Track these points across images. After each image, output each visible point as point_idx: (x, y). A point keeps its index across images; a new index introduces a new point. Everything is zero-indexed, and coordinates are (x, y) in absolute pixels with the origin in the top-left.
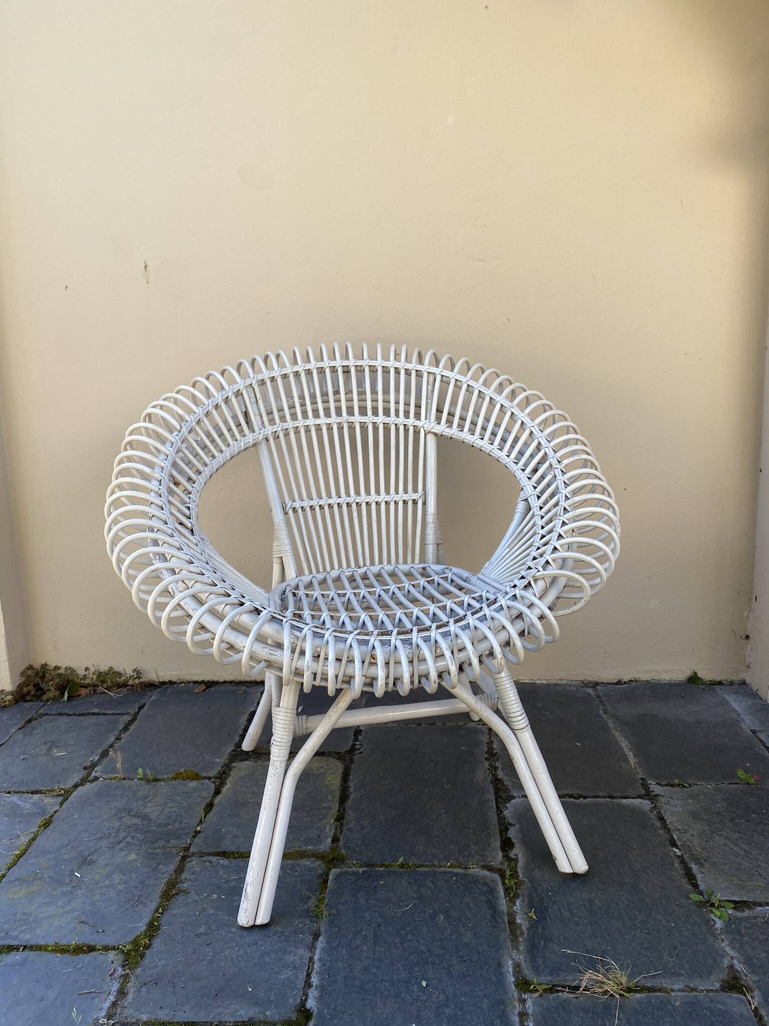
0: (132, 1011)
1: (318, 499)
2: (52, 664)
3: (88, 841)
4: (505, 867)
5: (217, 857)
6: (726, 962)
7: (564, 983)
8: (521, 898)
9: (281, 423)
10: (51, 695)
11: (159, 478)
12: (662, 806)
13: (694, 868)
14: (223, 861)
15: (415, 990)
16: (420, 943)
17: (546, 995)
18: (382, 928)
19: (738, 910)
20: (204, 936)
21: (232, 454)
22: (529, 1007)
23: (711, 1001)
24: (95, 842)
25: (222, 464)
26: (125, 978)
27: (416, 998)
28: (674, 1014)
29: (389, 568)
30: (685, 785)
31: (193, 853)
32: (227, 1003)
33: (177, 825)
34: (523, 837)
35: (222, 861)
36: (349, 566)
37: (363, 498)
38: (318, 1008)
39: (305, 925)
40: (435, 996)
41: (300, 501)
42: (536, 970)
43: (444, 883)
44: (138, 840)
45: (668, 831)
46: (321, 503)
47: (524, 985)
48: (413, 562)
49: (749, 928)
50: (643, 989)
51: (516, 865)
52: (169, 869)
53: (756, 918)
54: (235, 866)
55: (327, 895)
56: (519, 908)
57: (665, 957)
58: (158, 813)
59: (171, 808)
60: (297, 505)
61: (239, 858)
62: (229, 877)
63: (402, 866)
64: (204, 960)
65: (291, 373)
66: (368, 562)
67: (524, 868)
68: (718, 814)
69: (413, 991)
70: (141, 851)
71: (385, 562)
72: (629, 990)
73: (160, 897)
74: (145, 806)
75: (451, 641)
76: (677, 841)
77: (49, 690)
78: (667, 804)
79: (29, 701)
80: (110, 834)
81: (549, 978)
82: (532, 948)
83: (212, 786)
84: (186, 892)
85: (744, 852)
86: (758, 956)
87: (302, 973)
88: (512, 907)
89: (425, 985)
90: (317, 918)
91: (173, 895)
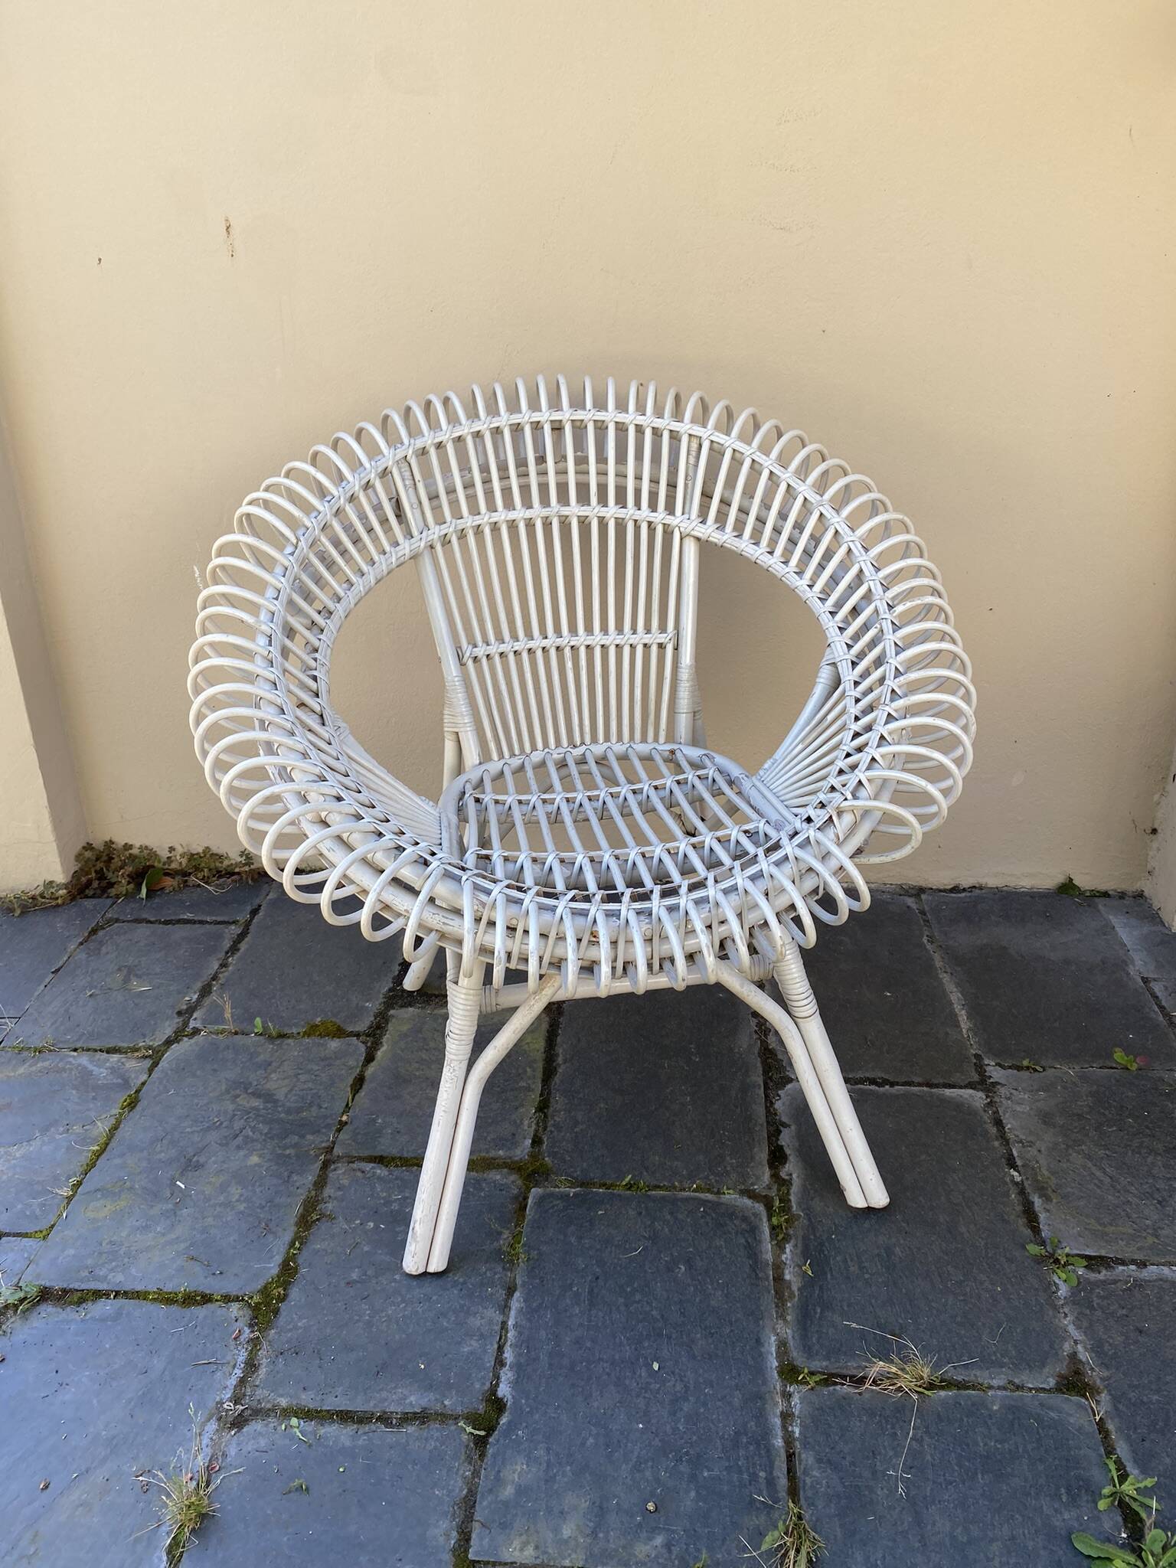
0: (266, 1392)
1: (511, 641)
4: (773, 1193)
5: (373, 1165)
6: (1067, 1347)
7: (844, 1372)
8: (793, 1242)
9: (454, 521)
11: (269, 631)
12: (1001, 1102)
13: (1037, 1202)
14: (381, 1171)
15: (643, 1374)
16: (651, 1306)
17: (818, 1388)
18: (601, 1282)
19: (1092, 1269)
20: (359, 1285)
21: (379, 577)
22: (795, 1406)
23: (1042, 1405)
24: (201, 1134)
25: (363, 594)
26: (255, 1343)
27: (644, 1386)
28: (989, 1422)
29: (620, 748)
30: (1037, 1068)
31: (338, 1156)
32: (393, 1385)
33: (314, 1112)
34: (800, 1146)
35: (379, 1171)
36: (558, 744)
37: (582, 639)
38: (513, 1397)
39: (495, 1274)
40: (672, 1383)
41: (485, 645)
42: (808, 1350)
43: (687, 1216)
44: (261, 1134)
45: (1006, 1142)
46: (516, 648)
47: (790, 1373)
48: (656, 740)
49: (1103, 1298)
50: (948, 1384)
51: (788, 1192)
52: (305, 1181)
53: (1115, 1282)
54: (397, 1179)
55: (526, 1228)
56: (789, 1257)
57: (984, 1338)
58: (286, 1090)
59: (304, 1083)
60: (481, 651)
61: (402, 1166)
62: (390, 1196)
63: (629, 1186)
64: (358, 1321)
65: (468, 433)
66: (588, 740)
67: (800, 1196)
68: (1080, 1116)
69: (640, 1376)
70: (266, 1151)
71: (614, 739)
72: (931, 1386)
73: (297, 1224)
74: (268, 1078)
75: (710, 911)
80: (221, 1124)
81: (824, 1365)
82: (805, 1319)
83: (362, 1049)
84: (331, 1218)
85: (1110, 1180)
86: (1111, 1341)
87: (492, 1345)
88: (779, 1256)
89: (656, 1369)
90: (510, 1263)
91: (314, 1221)
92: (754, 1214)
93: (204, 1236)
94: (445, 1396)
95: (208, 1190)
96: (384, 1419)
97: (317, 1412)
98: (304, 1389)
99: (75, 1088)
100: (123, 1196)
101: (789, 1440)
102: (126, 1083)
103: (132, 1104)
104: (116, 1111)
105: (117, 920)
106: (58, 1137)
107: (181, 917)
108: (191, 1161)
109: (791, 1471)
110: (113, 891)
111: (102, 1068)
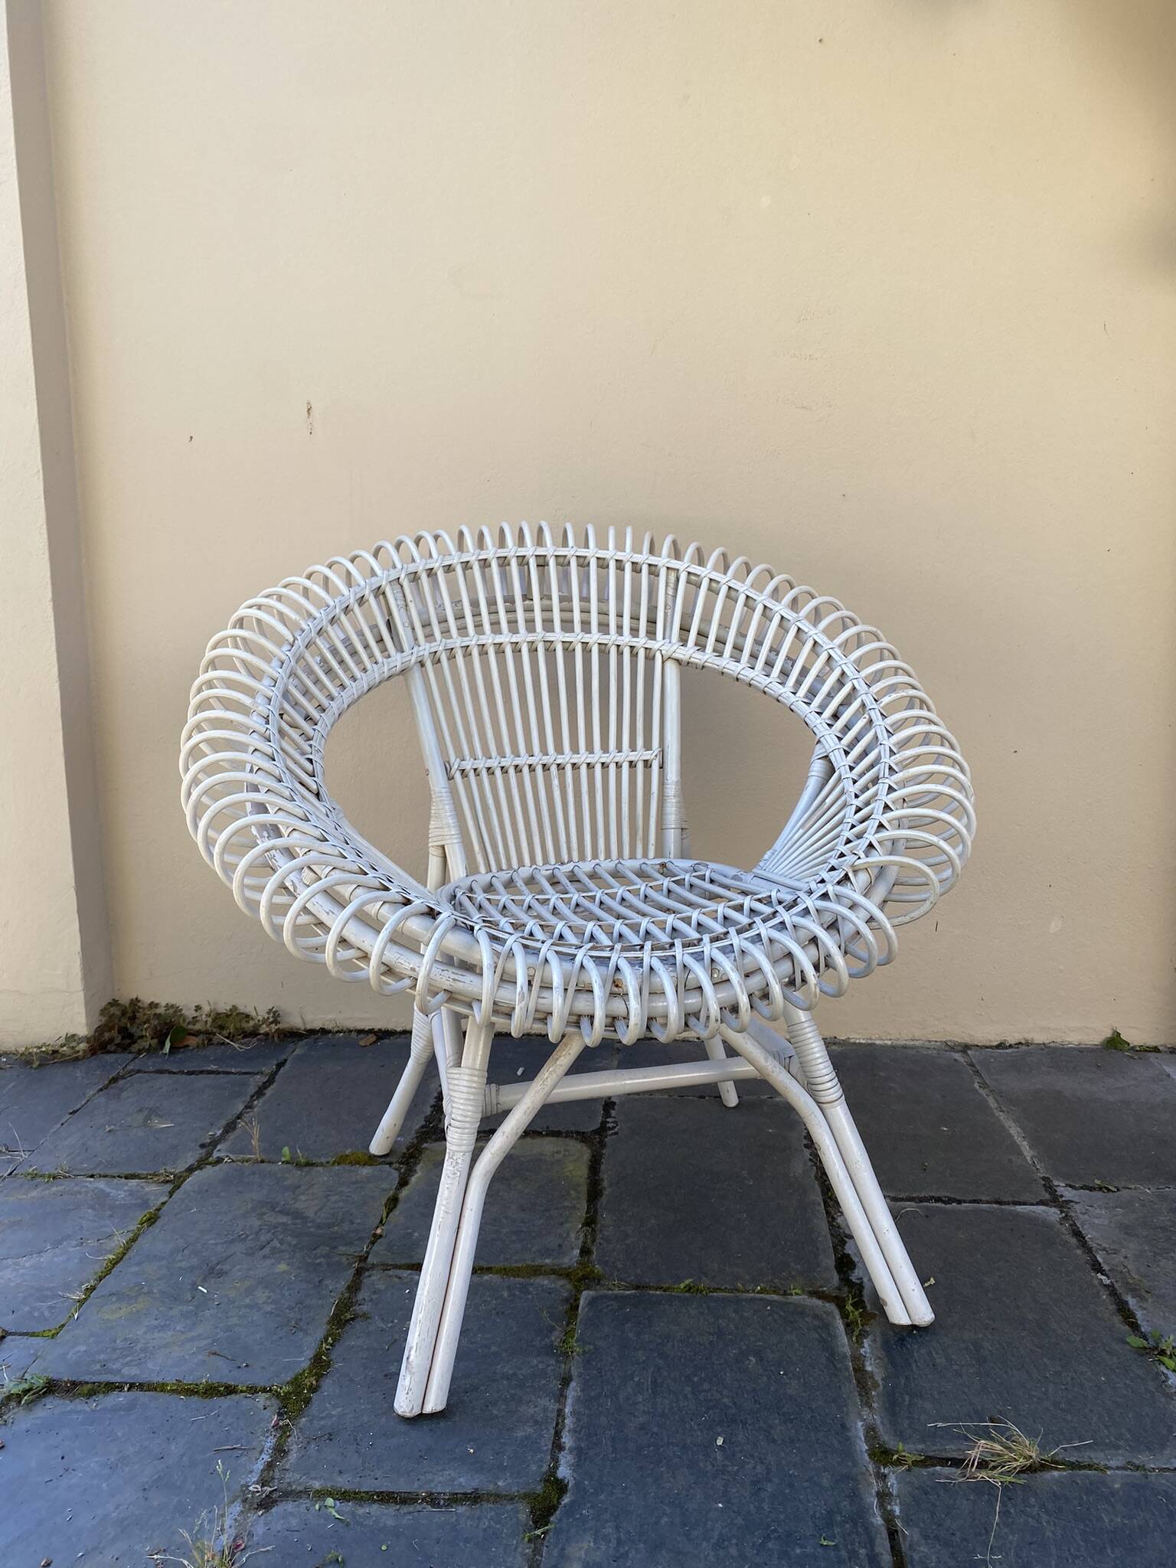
0: (297, 1476)
2: (146, 999)
3: (216, 1244)
4: (844, 1294)
7: (944, 1454)
8: (870, 1337)
10: (144, 1044)
13: (1132, 1302)
16: (722, 1394)
17: (916, 1469)
18: (664, 1373)
22: (892, 1486)
24: (225, 1246)
26: (284, 1430)
27: (721, 1468)
28: (1112, 1499)
30: (1111, 1188)
31: (373, 1265)
32: (440, 1468)
33: (346, 1226)
38: (575, 1479)
39: (548, 1366)
40: (750, 1466)
42: (900, 1434)
43: (754, 1315)
44: (290, 1246)
45: (1089, 1250)
47: (882, 1455)
48: (646, 856)
50: (1063, 1465)
52: (338, 1285)
55: (578, 1325)
56: (868, 1351)
58: (316, 1209)
59: (335, 1202)
63: (688, 1289)
66: (576, 857)
69: (715, 1459)
70: (295, 1260)
72: (1042, 1467)
73: (329, 1323)
74: (296, 1199)
76: (1103, 1265)
77: (142, 1037)
78: (1085, 1214)
79: (111, 1052)
80: (248, 1236)
81: (921, 1446)
82: (892, 1406)
83: (396, 1175)
84: (366, 1317)
87: (548, 1430)
88: (857, 1349)
90: (564, 1356)
91: (348, 1321)
92: (825, 1312)
93: (227, 1334)
94: (498, 1478)
95: (232, 1294)
96: (432, 1500)
97: (356, 1493)
98: (340, 1472)
99: (92, 1207)
100: (140, 1299)
101: (889, 1518)
102: (145, 1203)
103: (152, 1220)
104: (134, 1227)
105: (139, 1071)
106: (70, 1249)
107: (205, 1068)
108: (213, 1268)
109: (895, 1549)
110: (135, 1047)
111: (120, 1192)
